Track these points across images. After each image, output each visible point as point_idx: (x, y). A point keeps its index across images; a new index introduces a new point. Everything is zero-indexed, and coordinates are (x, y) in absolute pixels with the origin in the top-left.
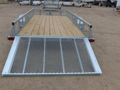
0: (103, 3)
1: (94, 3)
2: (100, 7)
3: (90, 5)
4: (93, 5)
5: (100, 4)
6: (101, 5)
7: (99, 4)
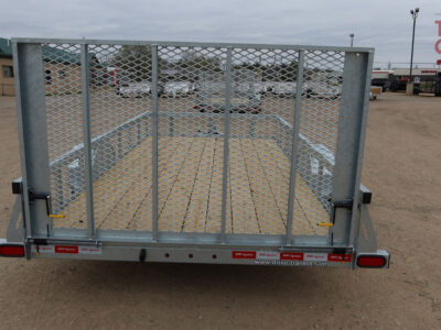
0: (424, 83)
1: (388, 84)
2: (414, 98)
3: (374, 91)
4: (384, 91)
5: (410, 87)
6: (416, 92)
7: (405, 86)
